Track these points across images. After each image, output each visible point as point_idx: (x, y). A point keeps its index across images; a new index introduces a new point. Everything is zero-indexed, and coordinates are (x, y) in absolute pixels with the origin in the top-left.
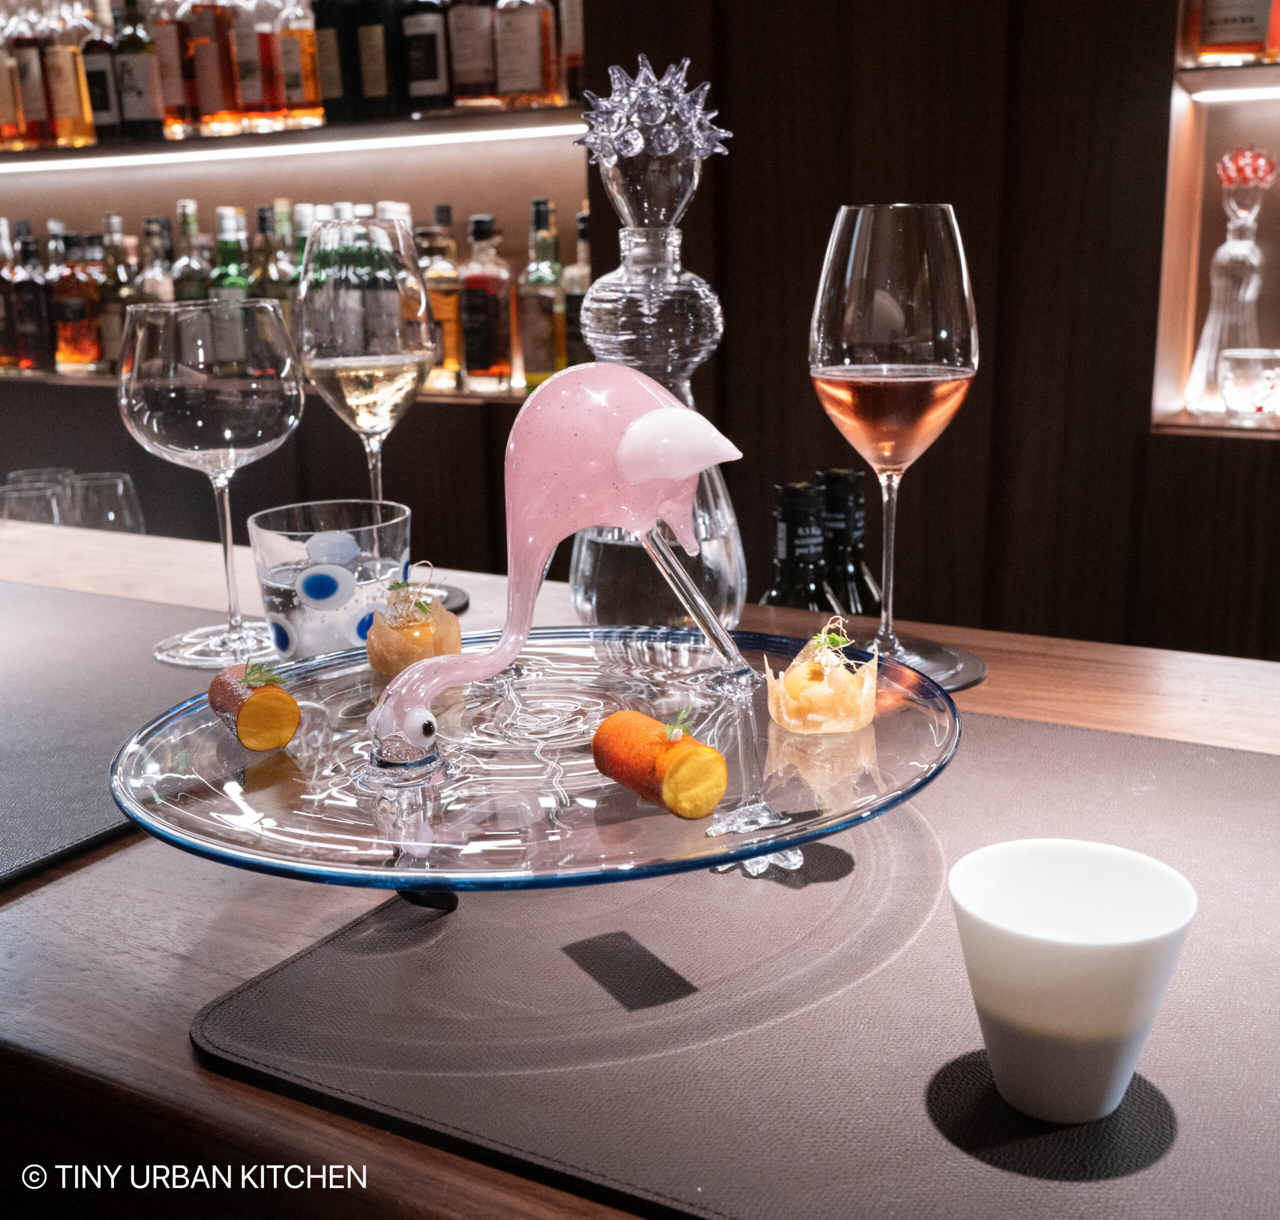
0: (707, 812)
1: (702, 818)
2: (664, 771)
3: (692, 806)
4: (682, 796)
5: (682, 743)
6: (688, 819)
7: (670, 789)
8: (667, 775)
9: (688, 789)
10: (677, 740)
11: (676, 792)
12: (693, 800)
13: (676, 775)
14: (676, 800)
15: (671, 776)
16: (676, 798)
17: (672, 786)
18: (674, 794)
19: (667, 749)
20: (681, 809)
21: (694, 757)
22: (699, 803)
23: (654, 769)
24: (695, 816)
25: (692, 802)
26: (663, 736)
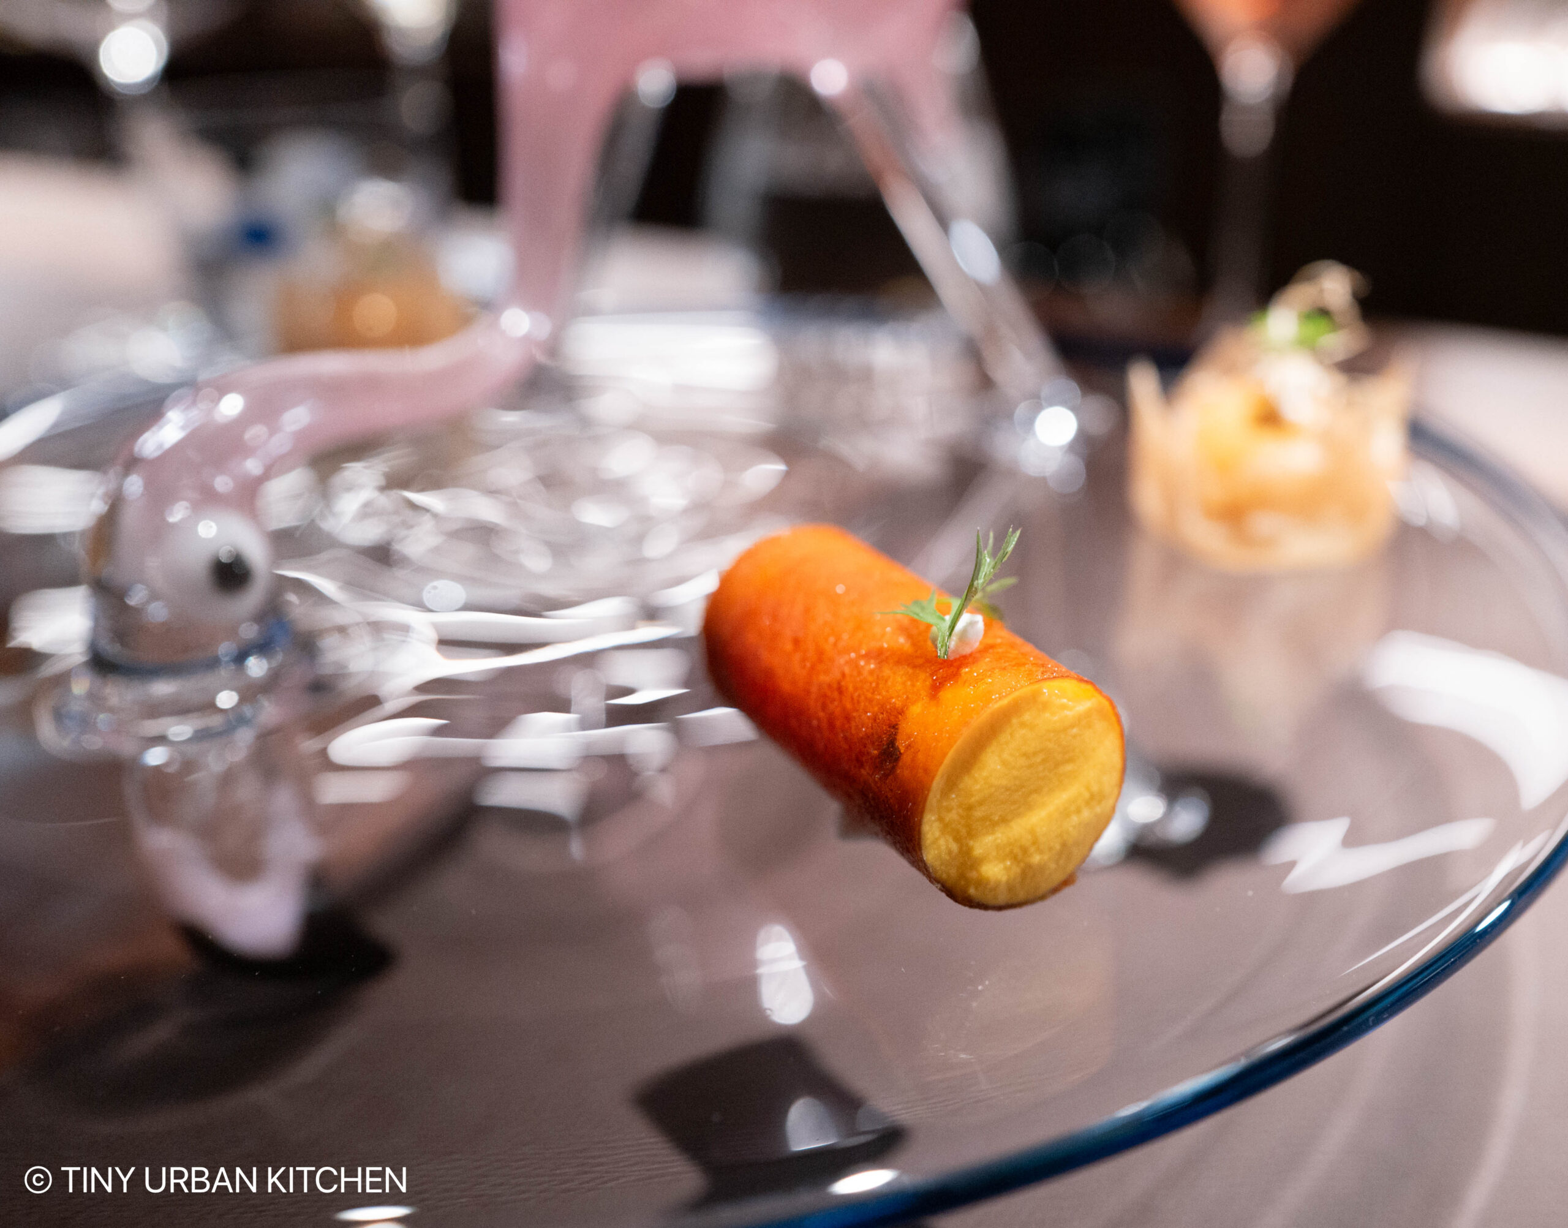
0: (1059, 877)
1: (1042, 898)
2: (929, 773)
3: (1016, 870)
4: (983, 845)
5: (986, 662)
6: (1000, 908)
7: (946, 827)
8: (937, 784)
9: (1004, 820)
10: (967, 651)
11: (964, 834)
12: (1017, 854)
13: (967, 782)
14: (967, 860)
15: (952, 783)
16: (965, 852)
17: (952, 816)
18: (957, 839)
19: (936, 689)
20: (980, 883)
21: (1027, 717)
22: (1036, 859)
23: (889, 753)
24: (1021, 896)
25: (1015, 858)
26: (916, 631)
